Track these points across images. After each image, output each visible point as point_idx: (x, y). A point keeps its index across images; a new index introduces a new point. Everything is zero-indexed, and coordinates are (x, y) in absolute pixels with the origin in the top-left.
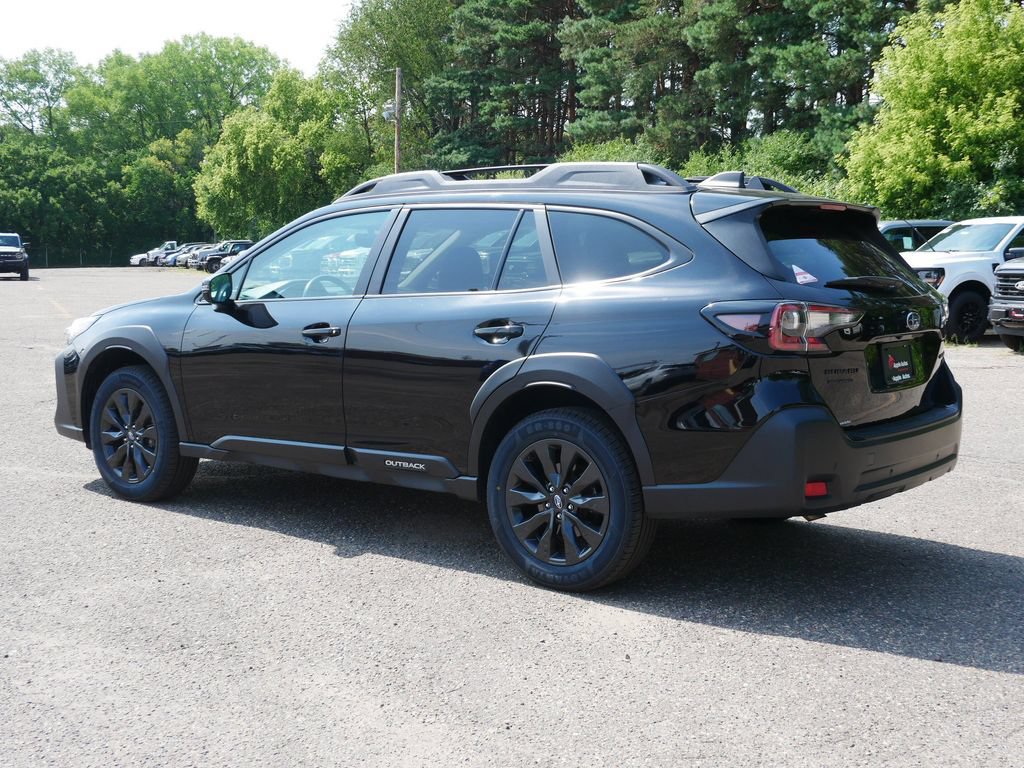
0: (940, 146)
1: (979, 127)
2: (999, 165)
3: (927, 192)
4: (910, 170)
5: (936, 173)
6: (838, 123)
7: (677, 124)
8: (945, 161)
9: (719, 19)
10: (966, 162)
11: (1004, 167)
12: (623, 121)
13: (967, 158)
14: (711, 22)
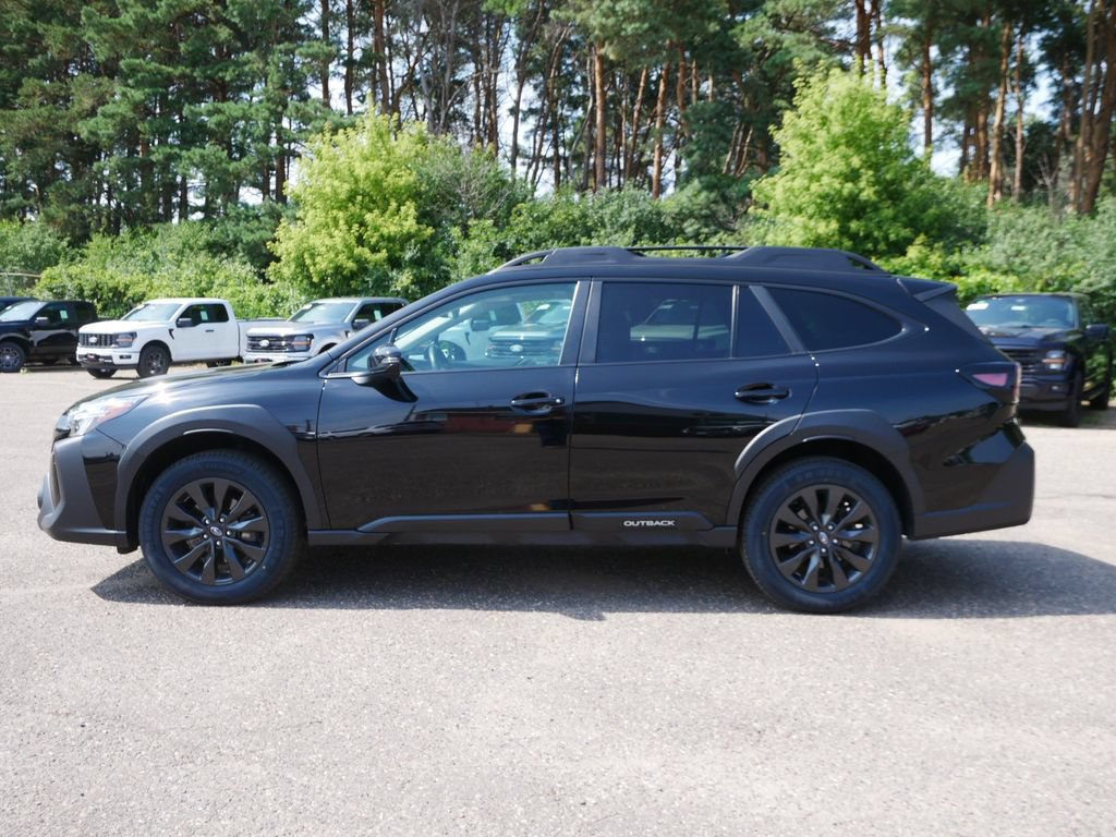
0: (360, 241)
1: (391, 229)
2: (408, 255)
3: (353, 275)
4: (342, 259)
5: (359, 261)
6: (243, 216)
7: (73, 207)
8: (365, 252)
9: (118, 119)
10: (384, 254)
11: (411, 259)
12: (8, 201)
13: (385, 251)
14: (109, 120)
